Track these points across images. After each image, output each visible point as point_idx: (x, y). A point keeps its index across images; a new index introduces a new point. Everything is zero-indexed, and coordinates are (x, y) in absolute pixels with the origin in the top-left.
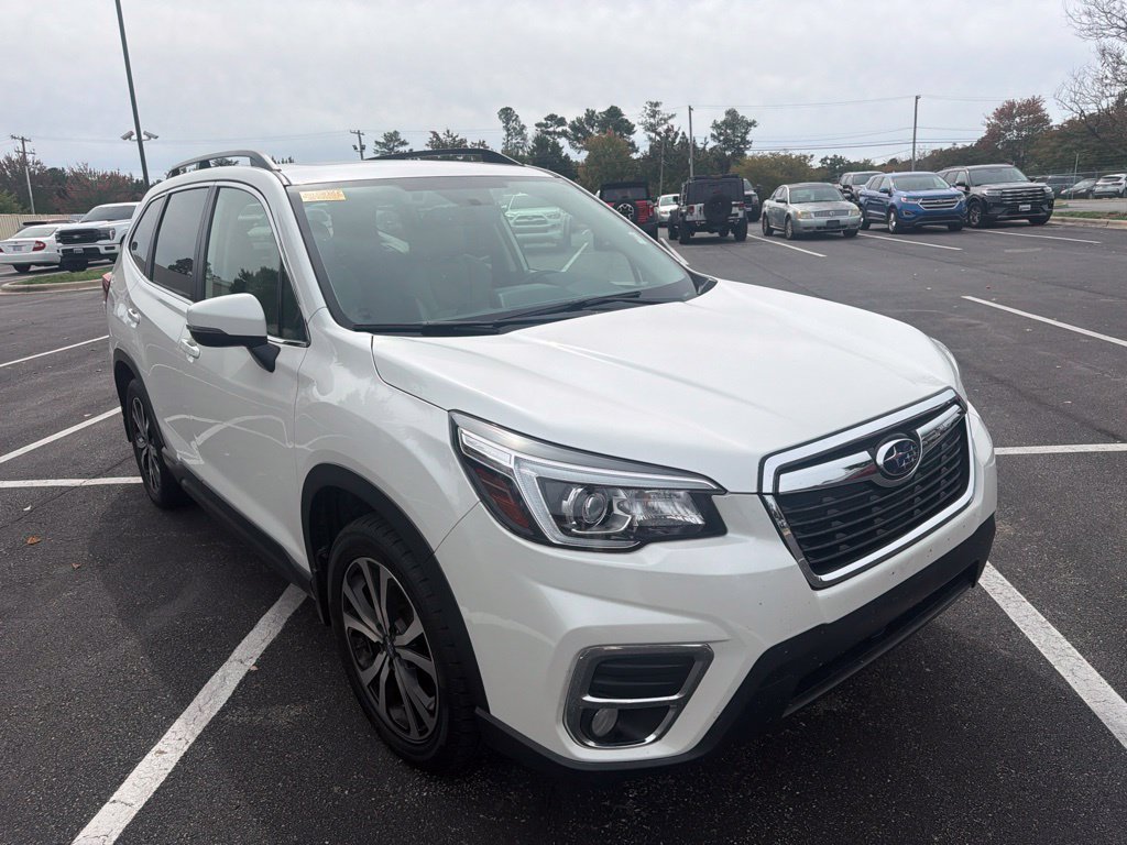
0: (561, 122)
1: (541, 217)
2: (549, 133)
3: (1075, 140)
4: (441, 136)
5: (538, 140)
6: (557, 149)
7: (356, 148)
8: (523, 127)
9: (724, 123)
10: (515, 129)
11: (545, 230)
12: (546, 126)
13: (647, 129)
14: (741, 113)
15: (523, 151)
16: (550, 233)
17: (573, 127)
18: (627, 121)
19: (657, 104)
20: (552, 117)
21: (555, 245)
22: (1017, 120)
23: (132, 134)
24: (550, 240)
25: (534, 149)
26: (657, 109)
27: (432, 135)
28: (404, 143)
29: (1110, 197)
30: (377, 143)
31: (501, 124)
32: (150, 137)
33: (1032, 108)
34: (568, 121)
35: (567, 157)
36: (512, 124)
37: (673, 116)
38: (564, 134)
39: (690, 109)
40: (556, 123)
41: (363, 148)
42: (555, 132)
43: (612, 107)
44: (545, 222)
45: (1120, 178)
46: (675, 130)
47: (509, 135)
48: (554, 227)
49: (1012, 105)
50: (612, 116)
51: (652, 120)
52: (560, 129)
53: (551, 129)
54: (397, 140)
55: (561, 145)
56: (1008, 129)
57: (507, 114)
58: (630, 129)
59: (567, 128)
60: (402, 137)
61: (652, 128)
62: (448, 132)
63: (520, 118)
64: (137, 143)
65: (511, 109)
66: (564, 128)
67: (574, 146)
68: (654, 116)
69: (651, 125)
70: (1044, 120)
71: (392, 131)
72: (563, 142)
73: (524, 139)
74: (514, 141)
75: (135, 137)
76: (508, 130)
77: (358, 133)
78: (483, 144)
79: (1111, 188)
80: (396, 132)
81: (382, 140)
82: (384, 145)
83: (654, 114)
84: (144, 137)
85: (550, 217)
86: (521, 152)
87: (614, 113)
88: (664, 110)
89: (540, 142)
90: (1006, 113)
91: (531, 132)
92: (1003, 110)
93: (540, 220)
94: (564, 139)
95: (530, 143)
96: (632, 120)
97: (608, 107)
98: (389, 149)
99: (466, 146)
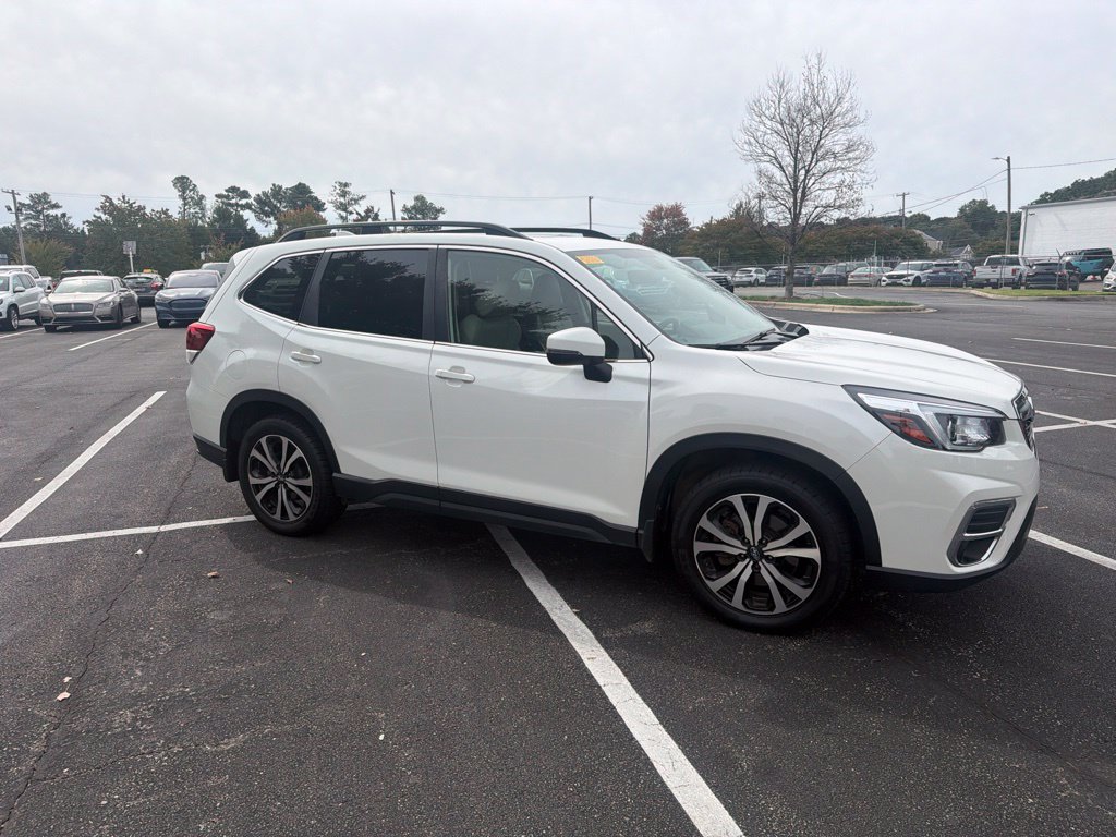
0: (245, 194)
2: (232, 205)
3: (712, 241)
4: (116, 202)
5: (218, 210)
6: (241, 222)
7: (9, 209)
8: (202, 197)
9: (414, 208)
10: (192, 198)
12: (227, 197)
13: (338, 208)
14: (429, 200)
15: (203, 222)
17: (258, 199)
18: (316, 198)
19: (346, 185)
20: (233, 189)
22: (665, 221)
25: (215, 220)
26: (347, 189)
27: (103, 200)
28: (56, 206)
29: (744, 286)
31: (177, 193)
33: (675, 212)
34: (253, 194)
35: (252, 229)
36: (189, 194)
37: (363, 197)
38: (248, 206)
39: (392, 193)
40: (238, 196)
42: (237, 204)
43: (300, 184)
45: (750, 271)
46: (376, 211)
47: (185, 204)
49: (660, 209)
50: (301, 193)
51: (342, 200)
52: (243, 202)
53: (233, 201)
54: (47, 202)
55: (245, 218)
56: (658, 228)
57: (183, 183)
58: (320, 206)
59: (251, 201)
60: (53, 200)
61: (343, 207)
62: (124, 197)
63: (199, 188)
65: (187, 178)
66: (249, 201)
67: (260, 219)
68: (344, 196)
69: (341, 204)
70: (684, 223)
71: (40, 193)
72: (247, 214)
73: (202, 209)
74: (192, 211)
76: (184, 199)
77: (13, 192)
79: (745, 279)
80: (45, 193)
81: (29, 202)
82: (31, 207)
83: (344, 194)
86: (200, 223)
87: (302, 190)
88: (354, 190)
89: (222, 213)
90: (657, 215)
91: (211, 203)
92: (653, 212)
94: (248, 211)
95: (209, 213)
96: (322, 199)
97: (296, 184)
98: (37, 212)
99: (145, 213)
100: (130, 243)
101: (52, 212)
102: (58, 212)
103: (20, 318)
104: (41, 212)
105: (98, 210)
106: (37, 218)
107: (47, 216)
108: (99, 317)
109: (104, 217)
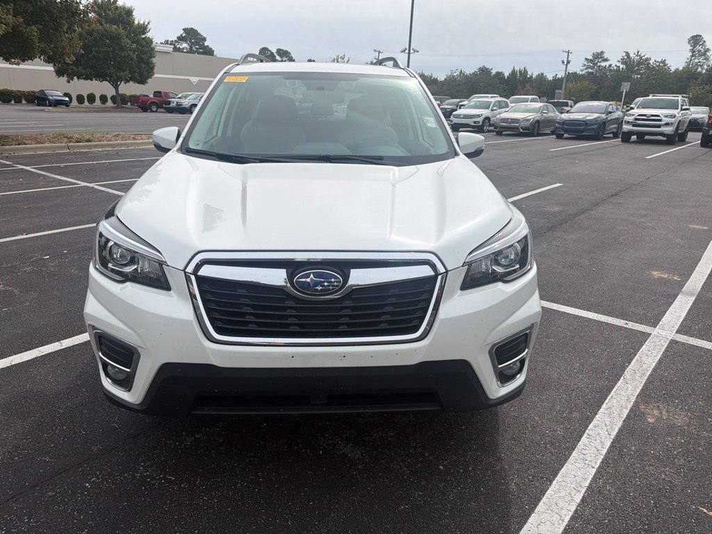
1: (658, 116)
4: (632, 55)
7: (563, 62)
8: (708, 50)
10: (699, 51)
11: (659, 126)
15: (702, 69)
16: (663, 129)
21: (665, 139)
23: (406, 49)
24: (662, 134)
27: (624, 54)
28: (606, 60)
30: (586, 59)
31: (689, 47)
32: (415, 51)
36: (698, 48)
41: (568, 62)
44: (660, 120)
47: (692, 56)
48: (667, 124)
54: (601, 58)
57: (696, 40)
60: (606, 56)
62: (638, 52)
63: (707, 43)
64: (407, 55)
65: (700, 36)
71: (599, 51)
73: (705, 59)
74: (696, 61)
75: (407, 51)
76: (694, 52)
78: (663, 62)
80: (602, 52)
81: (590, 57)
82: (591, 61)
84: (412, 51)
85: (666, 116)
86: (700, 70)
93: (656, 118)
98: (594, 64)
99: (650, 63)
100: (626, 84)
101: (603, 64)
102: (607, 64)
103: (490, 125)
104: (596, 64)
105: (619, 61)
106: (593, 68)
107: (599, 66)
108: (522, 128)
109: (621, 66)
